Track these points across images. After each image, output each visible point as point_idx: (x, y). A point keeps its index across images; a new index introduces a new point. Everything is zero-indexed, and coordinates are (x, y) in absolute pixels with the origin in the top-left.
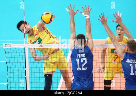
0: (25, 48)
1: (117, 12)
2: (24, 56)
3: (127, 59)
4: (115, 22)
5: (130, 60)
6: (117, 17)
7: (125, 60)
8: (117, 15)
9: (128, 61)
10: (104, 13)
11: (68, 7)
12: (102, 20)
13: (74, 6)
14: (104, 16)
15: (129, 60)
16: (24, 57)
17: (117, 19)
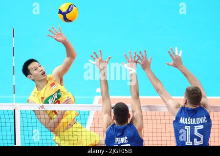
0: (15, 110)
1: (173, 49)
2: (13, 124)
3: (182, 118)
4: (172, 66)
5: (186, 119)
6: (174, 57)
7: (178, 119)
8: (174, 53)
9: (182, 120)
10: (145, 51)
11: (92, 57)
12: (142, 63)
13: (100, 51)
14: (146, 55)
15: (184, 118)
16: (13, 126)
17: (174, 60)
